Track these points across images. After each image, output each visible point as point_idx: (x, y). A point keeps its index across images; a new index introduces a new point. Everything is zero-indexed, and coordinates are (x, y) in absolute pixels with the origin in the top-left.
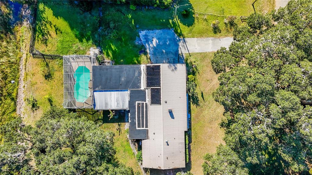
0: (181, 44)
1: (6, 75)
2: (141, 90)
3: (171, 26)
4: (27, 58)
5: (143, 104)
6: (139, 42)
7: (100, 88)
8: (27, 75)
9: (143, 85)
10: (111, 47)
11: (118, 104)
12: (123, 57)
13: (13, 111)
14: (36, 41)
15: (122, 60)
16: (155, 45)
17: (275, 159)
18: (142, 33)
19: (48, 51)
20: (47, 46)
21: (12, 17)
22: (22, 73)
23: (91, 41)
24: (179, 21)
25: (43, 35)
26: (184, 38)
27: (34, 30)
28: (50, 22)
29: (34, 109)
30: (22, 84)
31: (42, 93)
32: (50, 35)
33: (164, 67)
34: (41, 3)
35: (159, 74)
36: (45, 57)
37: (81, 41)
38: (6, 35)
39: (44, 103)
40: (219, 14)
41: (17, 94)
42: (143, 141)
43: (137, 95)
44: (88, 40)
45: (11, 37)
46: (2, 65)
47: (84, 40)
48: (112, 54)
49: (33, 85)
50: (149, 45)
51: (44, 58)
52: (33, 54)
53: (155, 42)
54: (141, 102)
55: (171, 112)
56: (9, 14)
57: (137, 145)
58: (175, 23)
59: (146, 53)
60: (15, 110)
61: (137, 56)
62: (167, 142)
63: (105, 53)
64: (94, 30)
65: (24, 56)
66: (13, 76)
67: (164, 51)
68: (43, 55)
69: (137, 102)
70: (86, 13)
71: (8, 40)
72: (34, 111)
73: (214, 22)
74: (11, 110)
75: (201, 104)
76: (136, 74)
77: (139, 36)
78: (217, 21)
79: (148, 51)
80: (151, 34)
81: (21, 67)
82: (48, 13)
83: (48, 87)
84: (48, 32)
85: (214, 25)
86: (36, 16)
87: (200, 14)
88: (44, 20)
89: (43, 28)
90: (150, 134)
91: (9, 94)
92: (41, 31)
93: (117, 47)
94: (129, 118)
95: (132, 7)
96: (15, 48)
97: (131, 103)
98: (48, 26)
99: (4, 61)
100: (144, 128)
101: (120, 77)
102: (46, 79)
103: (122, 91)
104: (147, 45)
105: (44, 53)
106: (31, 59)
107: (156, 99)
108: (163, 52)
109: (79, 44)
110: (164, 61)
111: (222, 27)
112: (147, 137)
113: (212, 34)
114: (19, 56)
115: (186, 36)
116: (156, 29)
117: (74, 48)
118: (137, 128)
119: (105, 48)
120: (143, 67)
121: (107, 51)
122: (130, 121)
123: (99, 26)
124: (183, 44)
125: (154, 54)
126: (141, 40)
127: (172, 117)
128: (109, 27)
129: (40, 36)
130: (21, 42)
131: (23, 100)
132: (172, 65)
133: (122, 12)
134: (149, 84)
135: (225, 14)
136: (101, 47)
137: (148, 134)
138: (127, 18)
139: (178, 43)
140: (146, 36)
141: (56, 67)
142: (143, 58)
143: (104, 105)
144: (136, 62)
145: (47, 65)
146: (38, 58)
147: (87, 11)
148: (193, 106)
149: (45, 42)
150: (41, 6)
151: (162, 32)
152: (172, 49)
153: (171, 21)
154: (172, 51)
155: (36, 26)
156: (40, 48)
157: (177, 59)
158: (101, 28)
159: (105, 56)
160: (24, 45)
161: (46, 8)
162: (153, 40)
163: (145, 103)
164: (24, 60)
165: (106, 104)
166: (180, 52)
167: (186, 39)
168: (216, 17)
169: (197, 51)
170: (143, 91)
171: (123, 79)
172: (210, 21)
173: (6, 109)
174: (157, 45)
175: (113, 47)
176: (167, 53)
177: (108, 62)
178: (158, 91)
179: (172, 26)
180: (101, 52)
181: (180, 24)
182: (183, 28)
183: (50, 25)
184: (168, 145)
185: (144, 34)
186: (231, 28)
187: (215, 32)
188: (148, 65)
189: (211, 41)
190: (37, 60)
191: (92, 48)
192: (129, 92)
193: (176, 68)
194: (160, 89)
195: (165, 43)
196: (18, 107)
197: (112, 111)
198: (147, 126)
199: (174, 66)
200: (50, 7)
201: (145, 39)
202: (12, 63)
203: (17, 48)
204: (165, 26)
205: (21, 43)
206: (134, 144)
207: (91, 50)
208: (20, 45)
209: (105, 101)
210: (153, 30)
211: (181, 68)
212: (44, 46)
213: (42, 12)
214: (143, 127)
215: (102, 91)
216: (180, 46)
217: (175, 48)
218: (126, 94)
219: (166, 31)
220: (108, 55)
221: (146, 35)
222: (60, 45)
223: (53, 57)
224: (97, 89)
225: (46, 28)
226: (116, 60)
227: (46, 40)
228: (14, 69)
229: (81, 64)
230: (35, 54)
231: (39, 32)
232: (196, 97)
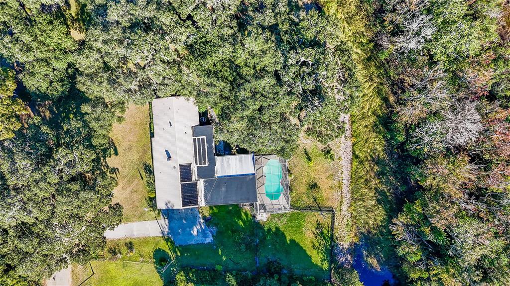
0: (166, 230)
1: (367, 185)
2: (202, 178)
3: (178, 249)
4: (341, 206)
5: (200, 164)
6: (212, 230)
7: (248, 178)
8: (339, 187)
9: (201, 184)
10: (243, 222)
11: (228, 162)
12: (229, 212)
13: (356, 143)
14: (330, 226)
15: (231, 208)
16: (195, 227)
18: (209, 239)
19: (315, 216)
20: (317, 221)
21: (365, 253)
22: (345, 189)
23: (266, 229)
24: (170, 254)
25: (322, 233)
26: (163, 236)
27: (332, 238)
28: (314, 248)
30: (346, 175)
31: (319, 167)
32: (314, 233)
33: (178, 205)
34: (326, 269)
35: (184, 198)
36: (318, 209)
37: (277, 229)
38: (369, 232)
39: (316, 156)
40: (128, 263)
41: (351, 164)
42: (198, 123)
43: (207, 173)
44: (270, 229)
45: (364, 230)
46: (372, 197)
47: (274, 229)
48: (241, 215)
49: (331, 176)
50: (201, 228)
51: (319, 207)
52: (333, 211)
53: (195, 232)
54: (203, 165)
55: (169, 157)
56: (367, 256)
57: (209, 116)
58: (174, 252)
59: (204, 218)
60: (354, 145)
61: (214, 214)
62: (171, 125)
63: (249, 216)
64: (263, 241)
65: (345, 208)
66: (358, 184)
67: (184, 221)
68: (320, 210)
69: (207, 165)
70: (273, 259)
71: (367, 226)
72: (328, 147)
73: (132, 254)
74: (359, 144)
75: (141, 165)
76: (209, 195)
77: (213, 236)
78: (128, 256)
79: (202, 221)
80: (200, 240)
81: (349, 196)
82: (317, 258)
83: (313, 175)
84: (316, 237)
85: (132, 251)
86: (331, 253)
87: (147, 262)
88: (322, 250)
89: (322, 242)
90: (190, 132)
91: (361, 162)
92: (324, 238)
93: (237, 223)
94: (214, 147)
95: (219, 268)
96: (358, 217)
97: (213, 163)
98: (317, 245)
99: (370, 201)
100: (197, 138)
101: (227, 191)
102: (316, 184)
103: (225, 176)
104: (203, 228)
105: (320, 213)
106: (335, 205)
107: (185, 171)
109: (280, 224)
110: (183, 211)
111: (124, 249)
112: (194, 128)
113: (133, 241)
114: (353, 207)
115: (162, 239)
116: (194, 245)
117: (285, 220)
118: (205, 137)
119: (250, 222)
120: (202, 203)
121: (247, 219)
122: (213, 144)
123: (257, 245)
124: (164, 230)
125: (195, 217)
126: (211, 232)
127: (167, 152)
128: (246, 245)
129: (325, 232)
130: (351, 224)
131: (343, 158)
132: (170, 208)
133: (233, 261)
134: (194, 186)
135: (122, 263)
136: (254, 222)
137: (193, 132)
138: (226, 256)
139: (169, 231)
140: (205, 236)
141: (304, 197)
142: (207, 213)
143: (243, 159)
144: (214, 208)
145: (315, 199)
146: (326, 207)
147: (271, 262)
149: (319, 226)
150: (326, 266)
151: (188, 242)
152: (175, 224)
153: (179, 254)
154: (176, 221)
155: (331, 243)
156: (324, 218)
157: (169, 213)
158: (255, 244)
159: (249, 213)
160: (345, 221)
161: (319, 264)
162: (198, 232)
163: (198, 165)
164: (345, 203)
165: (241, 161)
166: (167, 220)
167: (161, 235)
168: (130, 259)
169: (149, 222)
171: (224, 189)
172: (137, 255)
173: (364, 145)
174: (191, 228)
175: (241, 223)
176: (181, 219)
177: (246, 206)
178: (183, 179)
179: (177, 249)
180: (254, 216)
181: (169, 252)
182: (165, 246)
183: (314, 245)
184: (170, 123)
185: (207, 239)
186: (115, 248)
187: (131, 243)
188: (197, 206)
189: (135, 233)
190: (328, 204)
191: (265, 221)
192: (216, 176)
193: (166, 204)
194: (181, 182)
195: (184, 230)
196: (350, 149)
197: (234, 154)
198: (195, 140)
199: (168, 207)
200: (316, 265)
201: (206, 234)
202: (360, 200)
203: (356, 217)
204: (185, 249)
206: (212, 117)
207: (266, 219)
208: (353, 221)
209: (242, 165)
210: (198, 243)
211: (161, 205)
212: (320, 221)
213: (325, 260)
214: (199, 139)
215: (246, 175)
216: (166, 227)
217: (173, 225)
218: (219, 172)
219: (183, 243)
220: (246, 214)
221: (206, 238)
222: (302, 223)
223: (309, 208)
224: (251, 177)
225: (319, 241)
226: (237, 210)
227: (318, 228)
228: (358, 192)
229: (275, 202)
230: (330, 211)
231: (327, 236)
232: (147, 173)
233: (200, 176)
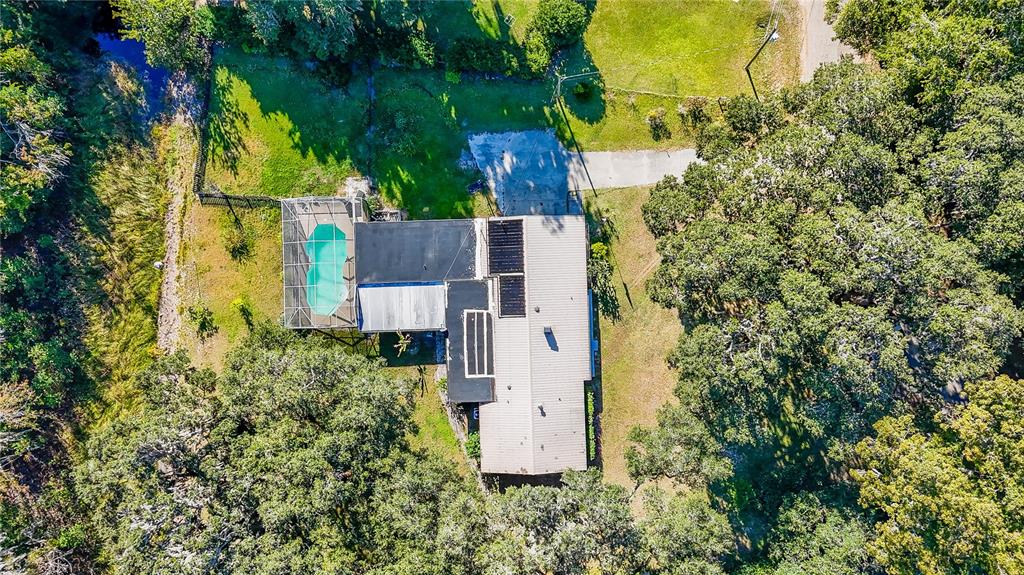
0: (573, 166)
1: (131, 249)
2: (477, 282)
3: (548, 121)
4: (185, 206)
5: (480, 315)
6: (470, 163)
7: (373, 278)
8: (185, 248)
9: (481, 268)
10: (399, 176)
11: (418, 317)
12: (429, 201)
13: (149, 341)
14: (209, 163)
15: (426, 209)
16: (509, 170)
17: (808, 446)
18: (476, 141)
19: (239, 186)
20: (236, 174)
21: (142, 102)
22: (174, 243)
23: (348, 161)
24: (566, 110)
25: (226, 148)
26: (580, 151)
27: (205, 137)
28: (245, 115)
29: (205, 334)
30: (173, 272)
31: (225, 292)
32: (244, 147)
33: (533, 226)
34: (222, 68)
35: (518, 241)
36: (232, 201)
37: (322, 160)
38: (129, 146)
39: (231, 319)
40: (665, 92)
41: (160, 297)
42: (481, 408)
43: (466, 294)
44: (340, 159)
45: (143, 151)
46: (120, 223)
47: (331, 159)
48: (402, 194)
49: (200, 272)
50: (494, 169)
51: (230, 205)
52: (201, 196)
53: (508, 161)
54: (476, 311)
55: (549, 334)
56: (137, 94)
57: (466, 420)
58: (558, 115)
59: (486, 191)
60: (153, 339)
61: (464, 197)
62: (541, 409)
63: (385, 191)
64: (356, 135)
65: (178, 201)
66: (149, 251)
67: (532, 184)
68: (226, 197)
69: (466, 311)
70: (335, 92)
71: (136, 160)
72: (203, 338)
73: (653, 113)
74: (143, 339)
75: (625, 316)
76: (464, 242)
77: (468, 148)
78: (660, 109)
79: (492, 184)
80: (497, 141)
81: (169, 228)
82: (239, 93)
83: (240, 278)
84: (240, 139)
85: (653, 119)
86: (208, 101)
87: (619, 93)
88: (228, 110)
89: (227, 128)
90: (500, 390)
91: (140, 297)
92: (222, 137)
93: (414, 176)
94: (448, 352)
95: (451, 77)
96: (152, 180)
97: (452, 316)
98: (239, 123)
99: (125, 214)
100: (485, 375)
101: (423, 250)
102: (234, 257)
103: (427, 284)
104: (489, 169)
105: (229, 193)
106: (195, 208)
107: (513, 302)
108: (529, 187)
109: (318, 169)
110: (532, 209)
111: (673, 123)
112: (491, 398)
113: (651, 142)
114: (162, 201)
115: (584, 146)
116: (511, 130)
117: (306, 179)
118: (467, 376)
119: (383, 179)
120: (480, 225)
121: (390, 184)
122: (449, 359)
123: (369, 125)
124: (577, 166)
125: (506, 193)
126: (472, 159)
127: (554, 346)
128: (393, 125)
129: (220, 151)
130: (169, 165)
131: (176, 312)
132: (551, 217)
133: (424, 89)
134: (495, 266)
135: (679, 91)
136: (373, 177)
137: (493, 388)
138: (440, 102)
139: (566, 163)
140: (485, 147)
141: (260, 228)
142: (480, 200)
143: (384, 321)
144: (463, 212)
145: (237, 221)
146: (215, 204)
147: (338, 87)
148: (605, 322)
149: (232, 164)
150: (221, 76)
151: (524, 137)
152: (555, 178)
153: (547, 110)
154: (550, 183)
155: (208, 125)
156: (220, 180)
157: (563, 203)
158: (372, 128)
159: (383, 198)
160: (178, 172)
161: (234, 79)
162: (502, 159)
163: (485, 312)
164: (176, 211)
165: (390, 318)
166: (571, 187)
167: (586, 155)
168: (657, 99)
169: (613, 184)
170: (482, 286)
171: (430, 255)
172: (643, 110)
173: (132, 336)
174: (516, 169)
175: (404, 176)
176: (539, 190)
177: (391, 214)
178: (519, 281)
179: (551, 121)
180: (373, 189)
181: (569, 116)
182: (578, 128)
183: (245, 123)
184: (544, 414)
185: (482, 142)
186: (695, 127)
187: (657, 138)
188: (492, 219)
189: (645, 160)
190: (210, 211)
191: (350, 179)
192: (446, 287)
193: (561, 227)
194: (523, 277)
195: (534, 166)
196: (162, 331)
197: (404, 334)
198: (491, 371)
199: (557, 220)
200: (243, 77)
201: (484, 154)
202: (146, 218)
203: (158, 180)
204: (533, 122)
205: (168, 167)
206: (460, 418)
207: (347, 183)
208: (165, 171)
209: (388, 309)
210: (502, 133)
211: (575, 225)
212: (229, 174)
213: (223, 89)
214: (481, 371)
215: (380, 286)
216: (572, 172)
217: (558, 177)
218: (440, 292)
219: (536, 133)
220: (391, 195)
221: (485, 146)
222: (268, 172)
223: (251, 203)
224: (366, 280)
225: (233, 130)
226: (412, 206)
227: (234, 159)
228: (151, 233)
229: (325, 220)
230: (207, 196)
231: (215, 140)
232: (611, 298)
233: (482, 287)
